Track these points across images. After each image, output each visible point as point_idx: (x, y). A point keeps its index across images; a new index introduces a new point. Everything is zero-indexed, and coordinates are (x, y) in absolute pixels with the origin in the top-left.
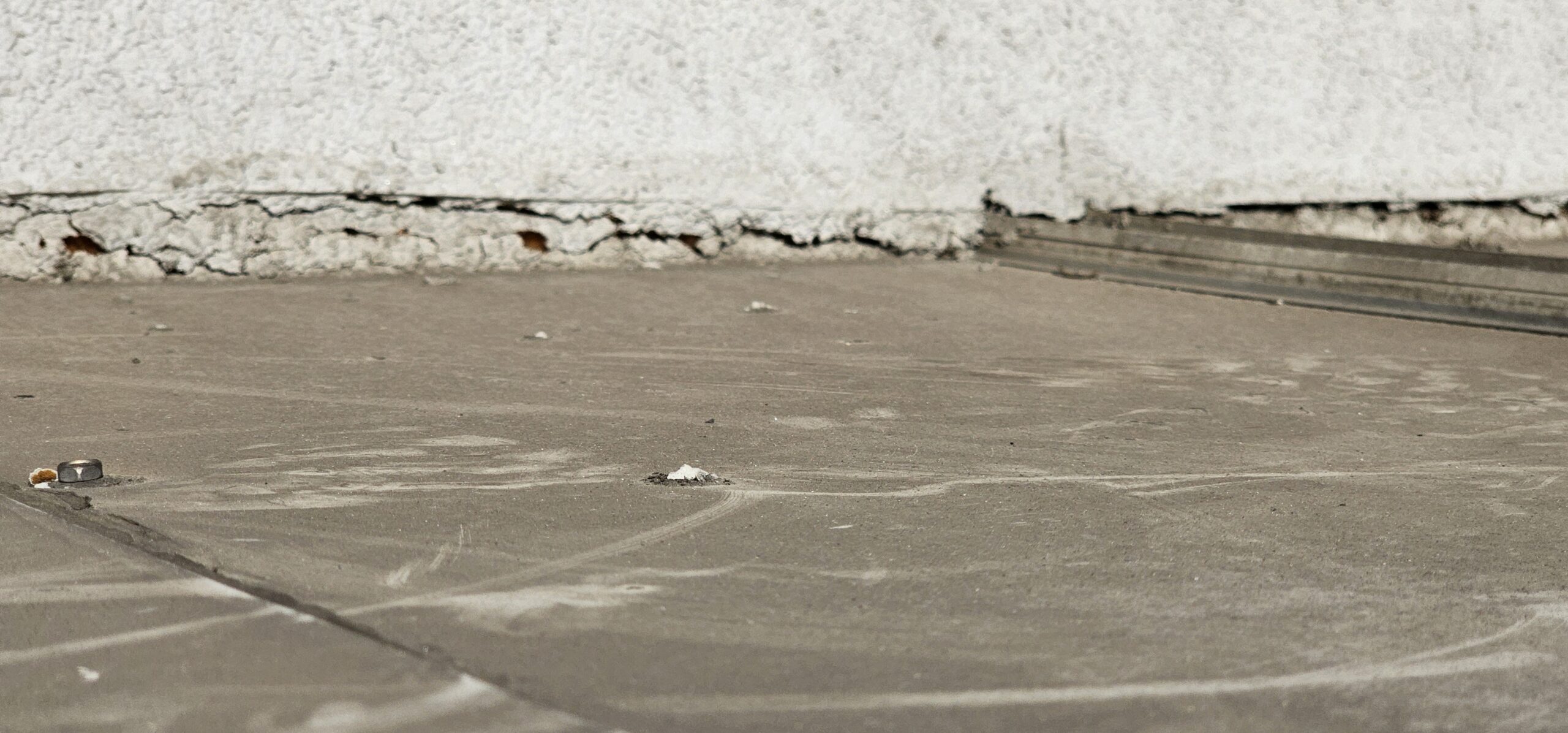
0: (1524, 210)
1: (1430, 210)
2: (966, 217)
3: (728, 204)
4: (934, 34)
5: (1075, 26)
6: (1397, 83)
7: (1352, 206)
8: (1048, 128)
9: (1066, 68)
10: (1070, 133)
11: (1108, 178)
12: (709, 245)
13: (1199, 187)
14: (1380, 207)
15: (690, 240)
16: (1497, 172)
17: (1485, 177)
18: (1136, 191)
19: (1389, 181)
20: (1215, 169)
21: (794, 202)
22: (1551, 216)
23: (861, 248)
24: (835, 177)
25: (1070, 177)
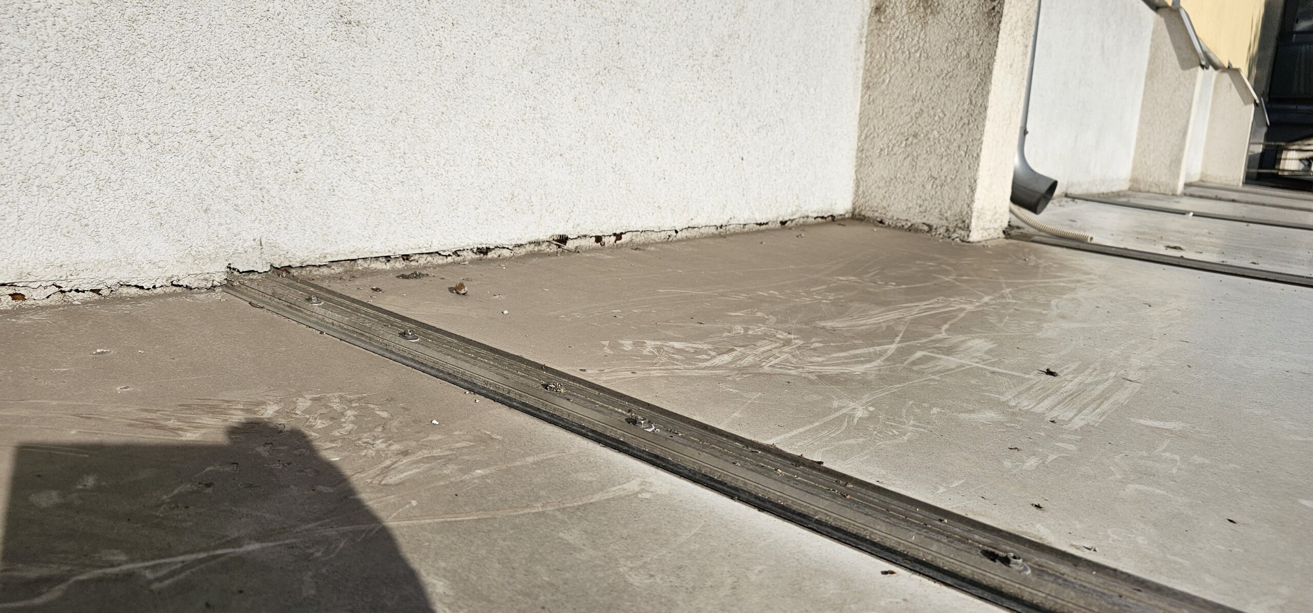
0: (440, 254)
1: (406, 257)
2: (220, 274)
3: (112, 277)
4: (204, 208)
5: (266, 202)
6: (393, 216)
7: (377, 258)
8: (254, 240)
9: (262, 217)
10: (263, 241)
11: (280, 256)
12: (105, 292)
13: (317, 256)
14: (388, 258)
15: (97, 291)
16: (430, 243)
17: (425, 245)
18: (291, 260)
19: (390, 249)
20: (323, 249)
21: (143, 275)
22: (449, 255)
23: (174, 288)
24: (161, 264)
25: (264, 256)
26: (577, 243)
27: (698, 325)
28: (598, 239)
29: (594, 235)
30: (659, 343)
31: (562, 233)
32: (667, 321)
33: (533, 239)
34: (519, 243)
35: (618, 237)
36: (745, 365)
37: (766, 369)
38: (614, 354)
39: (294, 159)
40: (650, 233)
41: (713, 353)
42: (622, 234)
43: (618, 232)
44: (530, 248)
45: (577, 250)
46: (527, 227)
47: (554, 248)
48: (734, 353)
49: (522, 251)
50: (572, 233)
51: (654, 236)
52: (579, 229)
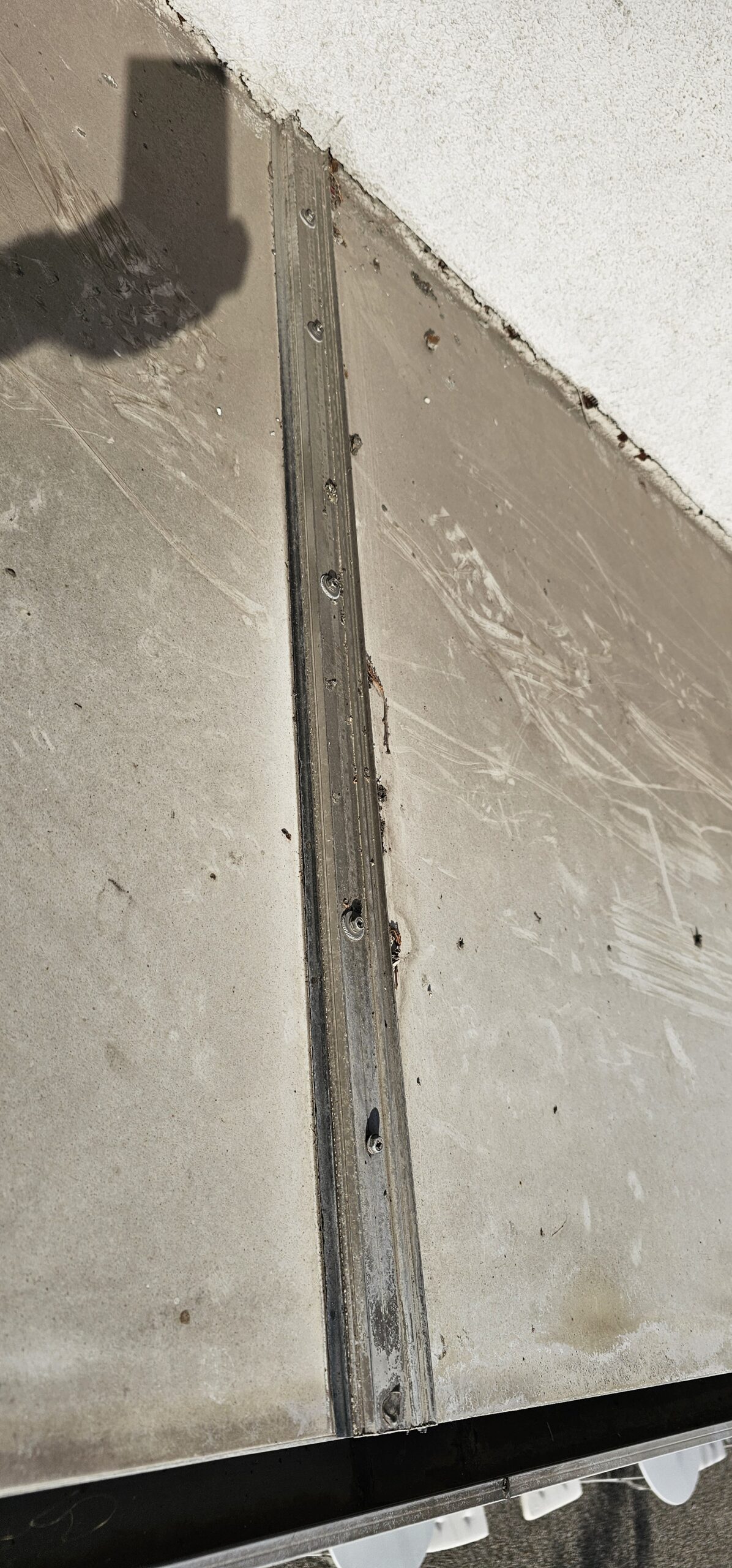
0: (473, 294)
1: (443, 265)
2: (284, 111)
3: (202, 21)
4: (325, 41)
5: (378, 90)
6: (469, 219)
7: (418, 239)
8: (337, 112)
9: (362, 100)
10: (343, 121)
11: (344, 148)
12: (187, 27)
13: (373, 182)
14: (427, 249)
15: (182, 19)
16: (474, 276)
17: (469, 273)
18: (349, 162)
19: (436, 244)
20: (383, 182)
21: (225, 44)
22: (480, 304)
23: (239, 82)
24: (247, 51)
25: (331, 134)
26: (600, 419)
27: (541, 590)
28: (623, 437)
29: (623, 429)
30: (481, 562)
31: (596, 396)
32: (525, 559)
33: (565, 372)
34: (549, 361)
35: (643, 456)
36: (502, 653)
37: (510, 675)
38: (431, 528)
39: (438, 79)
40: (675, 486)
41: (500, 618)
42: (649, 457)
43: (647, 452)
44: (555, 376)
45: (591, 424)
46: (570, 356)
47: (575, 400)
48: (516, 639)
49: (545, 371)
50: (606, 406)
51: (676, 493)
52: (615, 409)
